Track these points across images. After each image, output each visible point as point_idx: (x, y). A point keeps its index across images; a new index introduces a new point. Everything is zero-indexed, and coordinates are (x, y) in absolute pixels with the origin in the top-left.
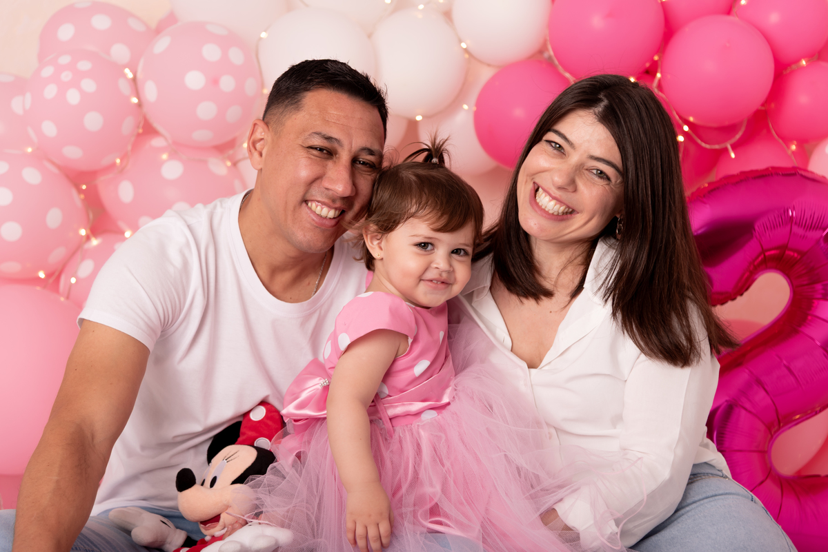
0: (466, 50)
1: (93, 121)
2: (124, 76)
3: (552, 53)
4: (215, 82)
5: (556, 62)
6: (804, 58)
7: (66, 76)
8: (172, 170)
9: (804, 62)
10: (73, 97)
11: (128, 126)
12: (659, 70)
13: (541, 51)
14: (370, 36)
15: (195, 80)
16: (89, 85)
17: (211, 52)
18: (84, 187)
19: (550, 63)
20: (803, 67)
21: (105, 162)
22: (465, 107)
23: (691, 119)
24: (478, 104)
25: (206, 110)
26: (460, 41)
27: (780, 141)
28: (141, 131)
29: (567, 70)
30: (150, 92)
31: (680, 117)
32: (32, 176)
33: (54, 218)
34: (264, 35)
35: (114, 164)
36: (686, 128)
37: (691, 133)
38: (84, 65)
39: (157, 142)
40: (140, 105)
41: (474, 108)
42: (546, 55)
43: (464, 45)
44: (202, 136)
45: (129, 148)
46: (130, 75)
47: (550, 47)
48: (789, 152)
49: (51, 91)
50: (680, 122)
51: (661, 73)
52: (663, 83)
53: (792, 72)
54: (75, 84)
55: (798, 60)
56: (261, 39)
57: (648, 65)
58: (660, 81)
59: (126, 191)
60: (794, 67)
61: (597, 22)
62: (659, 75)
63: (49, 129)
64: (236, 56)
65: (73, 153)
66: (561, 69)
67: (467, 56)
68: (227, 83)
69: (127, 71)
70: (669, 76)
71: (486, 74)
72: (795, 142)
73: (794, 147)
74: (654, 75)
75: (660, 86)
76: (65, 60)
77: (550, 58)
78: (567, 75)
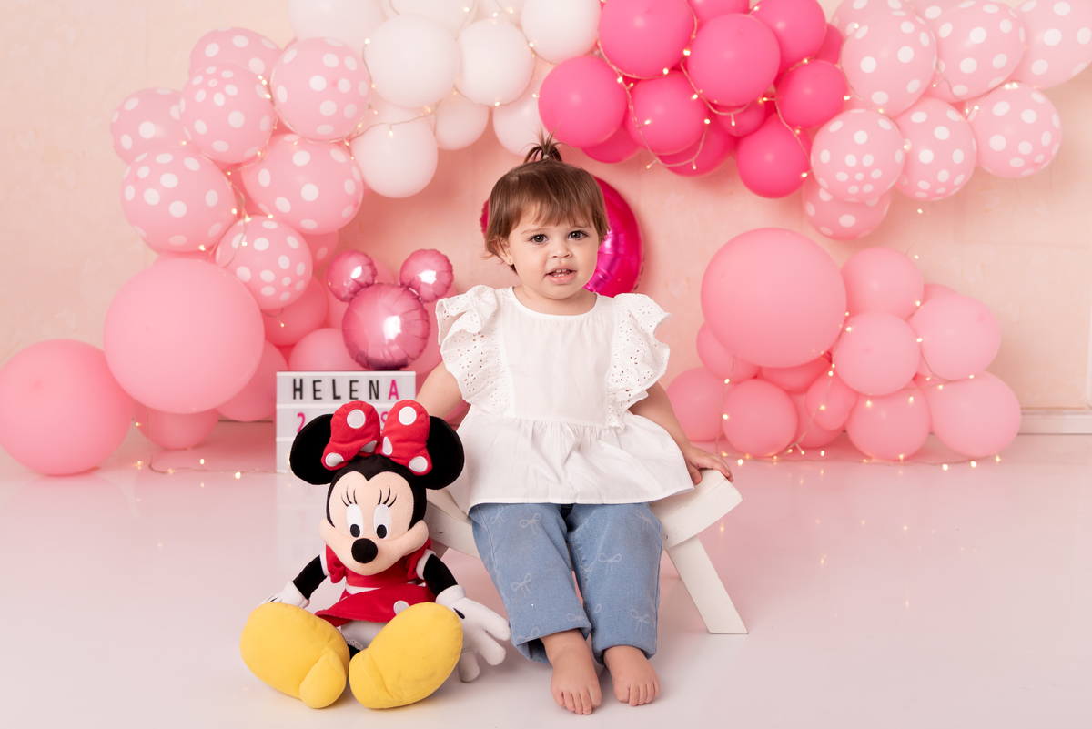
0: (533, 50)
1: (236, 119)
2: (260, 82)
3: (602, 51)
4: (335, 84)
5: (606, 58)
6: (806, 56)
7: (213, 83)
8: (301, 158)
9: (806, 61)
10: (219, 100)
11: (265, 124)
13: (593, 49)
14: (456, 40)
15: (318, 83)
16: (232, 90)
17: (331, 60)
18: (229, 174)
19: (600, 58)
20: (805, 64)
21: (248, 154)
22: (534, 96)
25: (328, 108)
26: (528, 42)
27: (788, 126)
28: (276, 128)
29: (613, 63)
30: (282, 94)
32: (192, 164)
33: (212, 198)
34: (367, 41)
35: (256, 156)
38: (227, 74)
39: (288, 138)
40: (272, 101)
41: (538, 97)
42: (597, 53)
43: (531, 45)
44: (325, 130)
45: (267, 142)
46: (265, 82)
47: (599, 45)
48: (795, 135)
49: (201, 96)
53: (797, 68)
54: (220, 88)
55: (801, 59)
56: (366, 45)
59: (264, 178)
60: (798, 64)
63: (201, 127)
65: (221, 146)
67: (534, 55)
68: (344, 85)
69: (260, 77)
71: (547, 70)
72: (799, 127)
73: (798, 132)
76: (211, 70)
77: (600, 55)
78: (613, 67)
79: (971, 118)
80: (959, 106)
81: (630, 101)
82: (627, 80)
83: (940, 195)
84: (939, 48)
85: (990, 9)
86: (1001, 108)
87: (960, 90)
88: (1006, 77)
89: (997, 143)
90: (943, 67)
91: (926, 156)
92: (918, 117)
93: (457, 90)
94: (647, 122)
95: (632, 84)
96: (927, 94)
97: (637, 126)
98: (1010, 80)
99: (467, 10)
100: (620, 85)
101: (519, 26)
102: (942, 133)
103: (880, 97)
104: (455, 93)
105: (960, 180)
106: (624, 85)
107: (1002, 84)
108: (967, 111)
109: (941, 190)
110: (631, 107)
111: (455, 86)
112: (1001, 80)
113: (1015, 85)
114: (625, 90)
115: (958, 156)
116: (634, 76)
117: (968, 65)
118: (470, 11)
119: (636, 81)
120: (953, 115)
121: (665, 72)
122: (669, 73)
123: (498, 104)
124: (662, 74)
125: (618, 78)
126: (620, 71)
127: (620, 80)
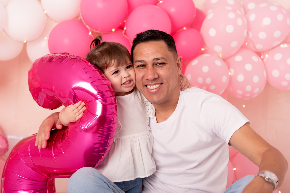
0: (46, 15)
3: (81, 17)
5: (83, 21)
6: (185, 26)
9: (185, 28)
12: (125, 26)
13: (78, 17)
14: (5, 7)
19: (81, 22)
20: (184, 30)
22: (45, 38)
24: (50, 37)
26: (44, 11)
29: (87, 24)
41: (48, 39)
42: (79, 18)
43: (45, 12)
47: (80, 15)
51: (126, 27)
52: (127, 31)
53: (180, 32)
55: (182, 27)
57: (120, 24)
58: (125, 30)
60: (181, 30)
61: (100, 5)
62: (125, 28)
66: (85, 23)
67: (47, 17)
70: (129, 29)
71: (55, 25)
74: (123, 29)
75: (125, 33)
77: (81, 19)
78: (87, 26)
79: (265, 60)
80: (259, 54)
82: (94, 33)
83: (248, 97)
84: (248, 26)
85: (273, 8)
86: (278, 57)
87: (259, 47)
88: (282, 41)
89: (276, 73)
90: (251, 35)
91: (241, 78)
92: (238, 58)
93: (5, 32)
96: (243, 47)
98: (283, 43)
101: (40, 1)
102: (249, 67)
103: (218, 49)
104: (4, 33)
105: (257, 90)
107: (279, 45)
108: (262, 57)
109: (248, 95)
111: (4, 30)
112: (279, 43)
113: (286, 45)
115: (256, 79)
116: (98, 32)
117: (262, 35)
120: (255, 58)
121: (113, 30)
122: (115, 31)
123: (25, 42)
124: (112, 31)
125: (89, 32)
126: (91, 28)
127: (90, 33)
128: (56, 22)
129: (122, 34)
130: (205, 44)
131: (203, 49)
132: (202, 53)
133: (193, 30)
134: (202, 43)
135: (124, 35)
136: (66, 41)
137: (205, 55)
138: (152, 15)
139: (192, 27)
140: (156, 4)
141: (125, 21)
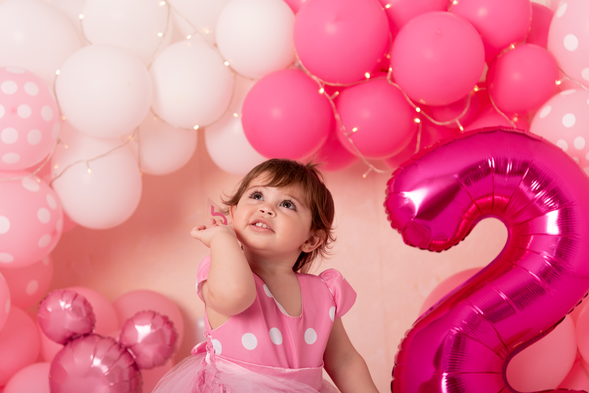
0: (231, 69)
3: (300, 62)
4: (14, 111)
5: (305, 69)
6: (512, 42)
9: (513, 46)
12: (391, 65)
13: (293, 63)
14: (149, 67)
17: (9, 88)
19: (300, 71)
20: (513, 50)
22: (236, 115)
23: (422, 101)
24: (244, 111)
25: (9, 136)
26: (224, 61)
27: (503, 114)
29: (314, 74)
31: (414, 102)
34: (58, 72)
36: (418, 110)
37: (423, 113)
41: (241, 115)
42: (296, 65)
43: (227, 64)
44: (10, 158)
47: (297, 57)
48: (512, 123)
50: (414, 105)
51: (393, 68)
52: (396, 75)
53: (504, 55)
55: (508, 45)
56: (57, 76)
58: (392, 74)
60: (505, 51)
62: (391, 69)
64: (31, 89)
66: (308, 73)
68: (24, 111)
71: (250, 85)
72: (516, 114)
73: (515, 119)
74: (387, 71)
75: (393, 80)
77: (300, 66)
78: (314, 78)
81: (335, 110)
82: (329, 90)
93: (156, 115)
94: (355, 130)
95: (337, 93)
97: (346, 134)
99: (160, 35)
100: (323, 95)
101: (216, 45)
104: (155, 119)
106: (327, 95)
110: (337, 116)
111: (152, 110)
114: (328, 101)
116: (338, 85)
118: (164, 35)
119: (341, 89)
121: (368, 75)
122: (371, 77)
123: (196, 127)
124: (365, 78)
125: (319, 89)
126: (321, 80)
127: (322, 91)
128: (252, 79)
129: (386, 80)
130: (562, 71)
131: (558, 83)
132: (559, 90)
133: (530, 45)
134: (555, 70)
135: (390, 82)
136: (276, 113)
137: (564, 93)
138: (439, 32)
139: (528, 41)
140: (446, 10)
141: (388, 57)
